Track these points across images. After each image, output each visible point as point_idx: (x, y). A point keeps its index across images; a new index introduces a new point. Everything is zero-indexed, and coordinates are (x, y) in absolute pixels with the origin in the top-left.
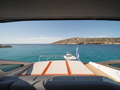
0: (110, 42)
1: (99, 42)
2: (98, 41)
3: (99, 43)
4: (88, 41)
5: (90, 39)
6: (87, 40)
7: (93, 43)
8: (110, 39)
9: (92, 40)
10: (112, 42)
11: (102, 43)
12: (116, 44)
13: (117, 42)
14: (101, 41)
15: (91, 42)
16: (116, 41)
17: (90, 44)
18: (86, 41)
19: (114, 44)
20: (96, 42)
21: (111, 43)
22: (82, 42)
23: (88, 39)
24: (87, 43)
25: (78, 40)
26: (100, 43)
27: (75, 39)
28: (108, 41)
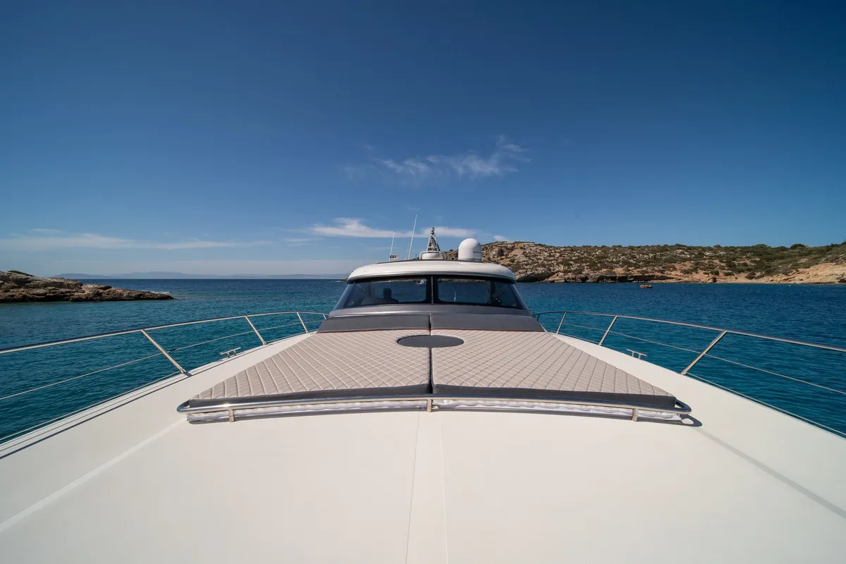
0: (695, 270)
1: (636, 272)
2: (630, 265)
3: (636, 278)
4: (575, 267)
5: (587, 249)
6: (570, 255)
7: (601, 278)
8: (698, 256)
9: (600, 257)
10: (710, 269)
11: (652, 277)
12: (731, 280)
13: (733, 269)
14: (647, 263)
15: (593, 266)
16: (731, 266)
17: (584, 280)
18: (566, 263)
19: (721, 280)
20: (619, 271)
21: (702, 277)
22: (540, 270)
23: (573, 249)
24: (570, 275)
25: (518, 253)
26: (644, 278)
27: (501, 253)
28: (688, 265)
